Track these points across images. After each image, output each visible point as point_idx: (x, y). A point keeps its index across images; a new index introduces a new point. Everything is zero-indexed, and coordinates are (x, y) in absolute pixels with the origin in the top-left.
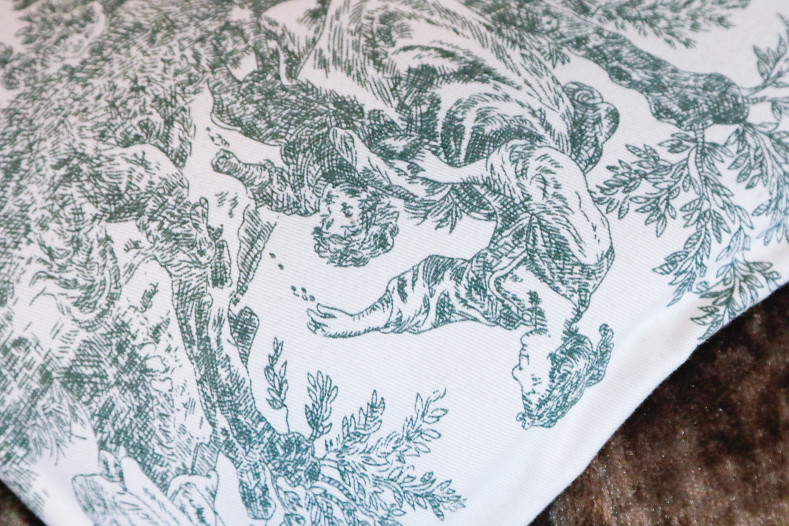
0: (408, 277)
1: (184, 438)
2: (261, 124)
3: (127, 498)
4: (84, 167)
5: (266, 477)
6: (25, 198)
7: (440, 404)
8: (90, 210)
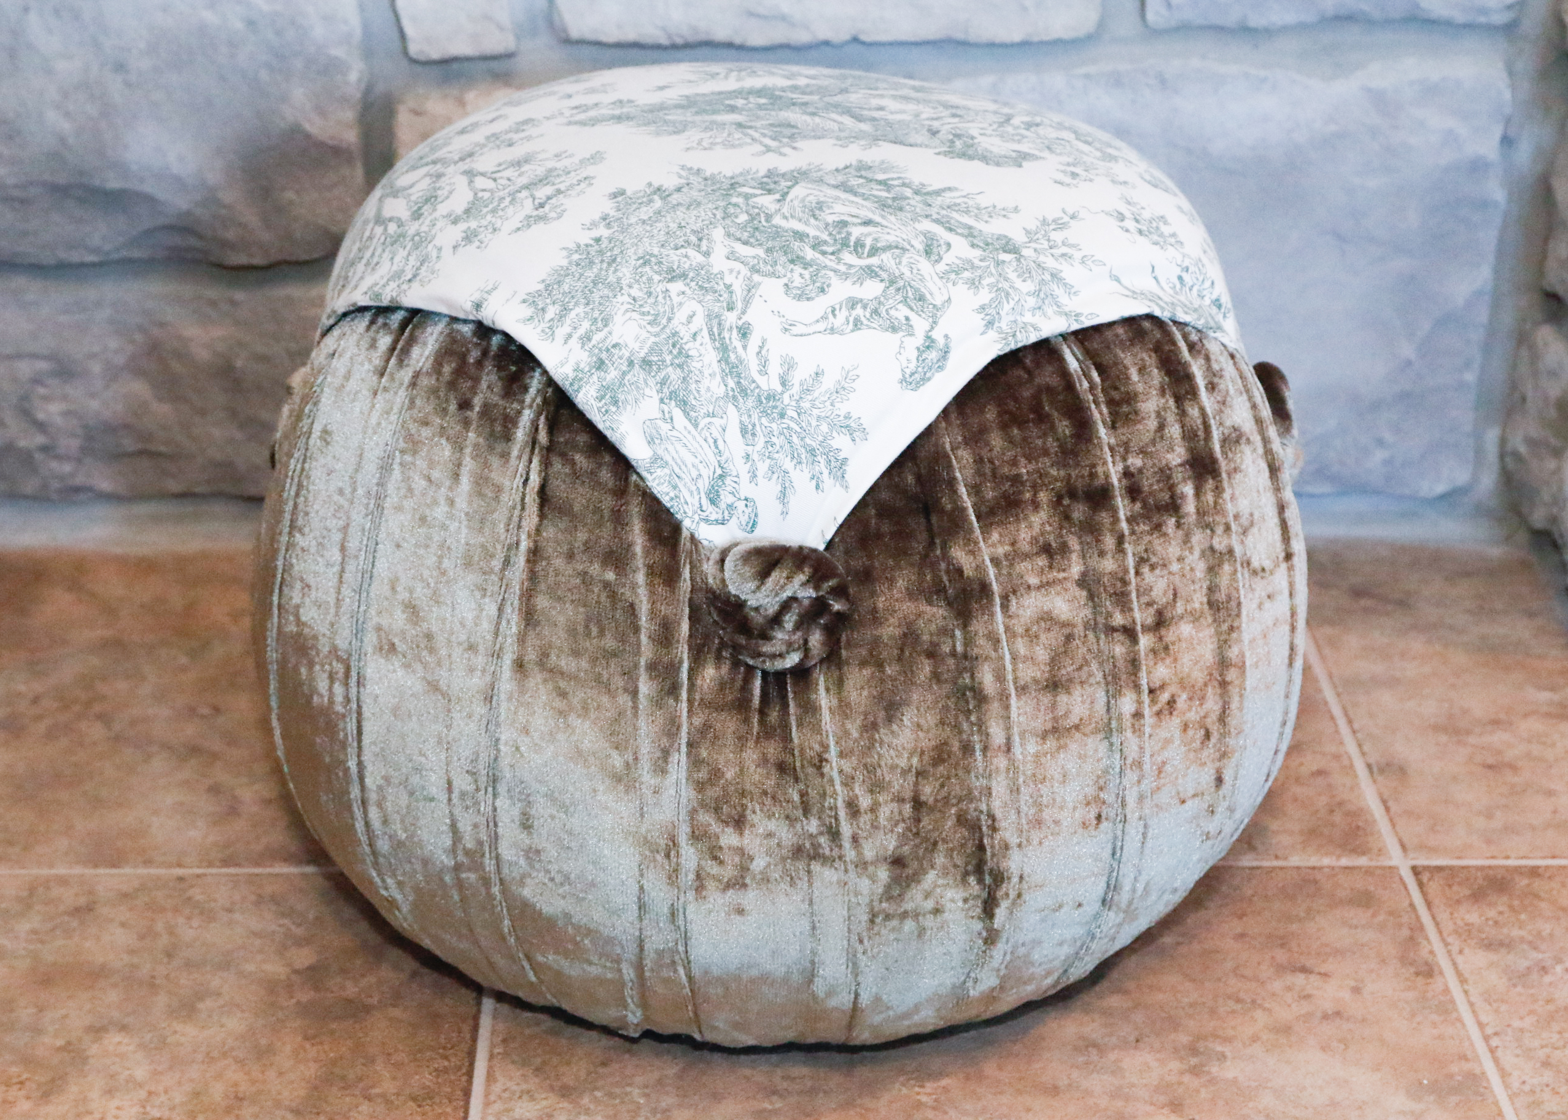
0: (837, 307)
1: (709, 394)
2: (752, 240)
3: (674, 433)
4: (653, 259)
5: (755, 418)
6: (620, 274)
7: (855, 372)
8: (656, 278)
